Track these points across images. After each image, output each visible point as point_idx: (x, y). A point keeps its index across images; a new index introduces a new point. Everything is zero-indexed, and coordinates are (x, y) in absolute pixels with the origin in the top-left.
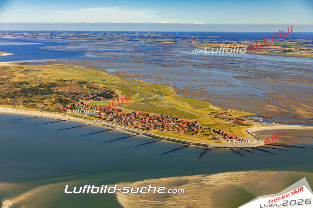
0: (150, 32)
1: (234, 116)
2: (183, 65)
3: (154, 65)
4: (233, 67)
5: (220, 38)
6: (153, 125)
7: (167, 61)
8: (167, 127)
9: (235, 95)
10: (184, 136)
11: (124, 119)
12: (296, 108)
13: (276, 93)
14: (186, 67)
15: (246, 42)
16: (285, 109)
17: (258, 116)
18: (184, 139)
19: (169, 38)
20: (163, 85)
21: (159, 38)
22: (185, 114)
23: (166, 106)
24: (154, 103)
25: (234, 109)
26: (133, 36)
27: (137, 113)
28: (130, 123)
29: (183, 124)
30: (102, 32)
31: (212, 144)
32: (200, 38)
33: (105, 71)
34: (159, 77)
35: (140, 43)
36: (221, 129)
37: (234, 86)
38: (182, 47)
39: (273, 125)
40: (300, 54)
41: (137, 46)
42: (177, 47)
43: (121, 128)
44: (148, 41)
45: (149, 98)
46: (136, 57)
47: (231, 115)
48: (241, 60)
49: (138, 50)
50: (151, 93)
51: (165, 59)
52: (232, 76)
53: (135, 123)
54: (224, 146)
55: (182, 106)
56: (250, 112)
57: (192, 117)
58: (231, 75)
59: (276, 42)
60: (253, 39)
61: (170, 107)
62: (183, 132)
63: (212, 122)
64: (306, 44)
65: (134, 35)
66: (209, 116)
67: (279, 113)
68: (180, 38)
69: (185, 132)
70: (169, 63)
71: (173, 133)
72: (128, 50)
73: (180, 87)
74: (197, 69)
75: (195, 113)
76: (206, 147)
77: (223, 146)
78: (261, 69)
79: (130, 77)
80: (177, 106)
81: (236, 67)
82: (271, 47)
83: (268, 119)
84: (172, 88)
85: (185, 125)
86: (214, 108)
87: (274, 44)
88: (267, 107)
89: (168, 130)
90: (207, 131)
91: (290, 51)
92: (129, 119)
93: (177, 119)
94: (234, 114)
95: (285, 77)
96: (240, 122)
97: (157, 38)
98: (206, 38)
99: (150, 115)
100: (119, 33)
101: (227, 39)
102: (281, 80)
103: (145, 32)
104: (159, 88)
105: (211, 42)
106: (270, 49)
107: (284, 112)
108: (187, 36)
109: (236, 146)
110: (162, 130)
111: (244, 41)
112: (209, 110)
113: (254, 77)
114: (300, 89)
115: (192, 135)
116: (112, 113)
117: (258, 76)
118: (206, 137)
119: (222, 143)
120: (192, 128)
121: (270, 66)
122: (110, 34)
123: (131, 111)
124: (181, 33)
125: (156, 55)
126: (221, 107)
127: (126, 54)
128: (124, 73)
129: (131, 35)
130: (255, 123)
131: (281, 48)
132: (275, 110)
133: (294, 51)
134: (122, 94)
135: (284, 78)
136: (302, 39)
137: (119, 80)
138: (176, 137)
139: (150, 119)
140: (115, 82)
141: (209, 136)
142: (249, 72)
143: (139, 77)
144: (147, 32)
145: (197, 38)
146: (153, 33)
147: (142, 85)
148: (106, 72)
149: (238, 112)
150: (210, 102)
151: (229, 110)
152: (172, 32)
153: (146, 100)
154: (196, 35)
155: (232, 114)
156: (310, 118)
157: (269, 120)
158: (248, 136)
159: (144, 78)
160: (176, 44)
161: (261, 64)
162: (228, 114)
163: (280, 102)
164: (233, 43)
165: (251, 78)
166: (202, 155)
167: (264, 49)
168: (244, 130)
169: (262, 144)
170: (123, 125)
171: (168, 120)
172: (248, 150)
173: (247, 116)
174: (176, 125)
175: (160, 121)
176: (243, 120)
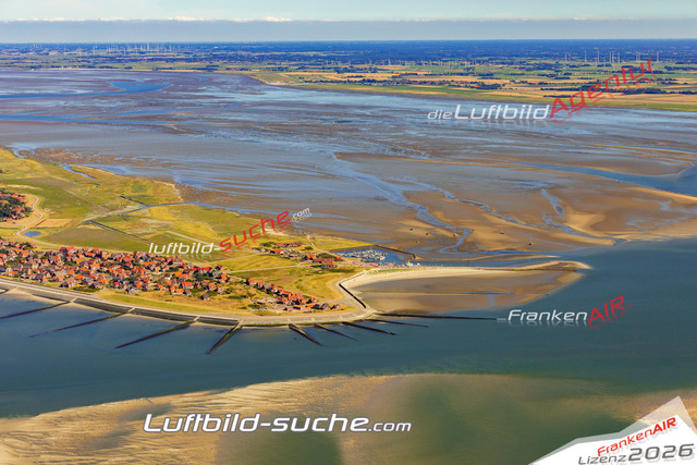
0: (145, 45)
1: (317, 250)
2: (217, 128)
4: (344, 130)
5: (328, 58)
6: (106, 279)
7: (176, 120)
8: (141, 283)
10: (181, 301)
11: (35, 267)
12: (473, 227)
13: (435, 191)
14: (224, 133)
15: (390, 67)
16: (448, 230)
17: (376, 248)
18: (180, 309)
19: (194, 60)
20: (152, 179)
21: (167, 61)
23: (150, 230)
24: (122, 226)
25: (321, 234)
26: (99, 57)
27: (72, 252)
28: (49, 275)
29: (184, 273)
30: (17, 45)
31: (246, 317)
32: (275, 58)
33: (7, 149)
34: (147, 159)
35: (117, 74)
36: (277, 284)
37: (334, 177)
38: (223, 83)
39: (408, 269)
40: (518, 94)
41: (104, 81)
42: (210, 82)
43: (23, 289)
44: (136, 67)
45: (110, 213)
46: (98, 109)
47: (310, 248)
48: (367, 112)
50: (119, 201)
52: (336, 154)
53: (61, 275)
54: (277, 322)
55: (192, 231)
56: (358, 240)
58: (332, 150)
59: (467, 65)
60: (410, 59)
61: (161, 233)
62: (180, 292)
63: (258, 266)
64: (539, 69)
65: (102, 53)
66: (255, 251)
67: (430, 240)
68: (224, 58)
69: (185, 293)
70: (183, 123)
71: (154, 296)
72: (80, 92)
74: (251, 138)
76: (230, 327)
77: (272, 323)
78: (413, 133)
79: (71, 161)
80: (179, 230)
81: (352, 130)
82: (449, 79)
84: (176, 187)
85: (190, 276)
86: (273, 232)
87: (462, 71)
88: (405, 226)
89: (144, 289)
90: (240, 289)
91: (495, 87)
92: (47, 266)
93: (170, 263)
94: (319, 246)
95: (468, 154)
96: (329, 263)
97: (161, 60)
98: (291, 59)
99: (105, 256)
100: (61, 48)
101: (344, 60)
102: (455, 160)
103: (132, 46)
104: (141, 188)
105: (303, 68)
106: (448, 82)
107: (444, 238)
108: (244, 53)
109: (304, 322)
110: (127, 290)
111: (387, 63)
113: (391, 153)
114: (496, 181)
115: (202, 298)
116: (7, 253)
117: (400, 150)
118: (236, 302)
119: (275, 314)
120: (205, 282)
122: (38, 52)
123: (55, 247)
124: (230, 47)
125: (151, 105)
126: (290, 228)
127: (71, 103)
128: (56, 152)
129: (94, 53)
130: (365, 265)
131: (475, 79)
132: (422, 233)
133: (506, 87)
134: (43, 206)
135: (464, 154)
136: (534, 57)
137: (40, 170)
138: (161, 305)
139: (102, 265)
140: (29, 176)
141: (244, 300)
142: (381, 142)
143: (94, 161)
144: (139, 45)
145: (267, 58)
146: (153, 46)
147: (98, 181)
148: (10, 149)
149: (330, 239)
151: (308, 237)
152: (204, 45)
153: (102, 219)
154: (266, 50)
155: (313, 246)
156: (503, 248)
157: (402, 257)
158: (341, 297)
159: (106, 163)
160: (210, 75)
161: (417, 120)
162: (303, 247)
163: (439, 214)
164: (359, 69)
165: (382, 156)
166: (217, 345)
167: (433, 83)
168: (334, 283)
169: (369, 313)
170: (29, 281)
171: (147, 264)
172: (332, 330)
173: (350, 250)
174: (167, 275)
175: (126, 268)
176: (336, 259)
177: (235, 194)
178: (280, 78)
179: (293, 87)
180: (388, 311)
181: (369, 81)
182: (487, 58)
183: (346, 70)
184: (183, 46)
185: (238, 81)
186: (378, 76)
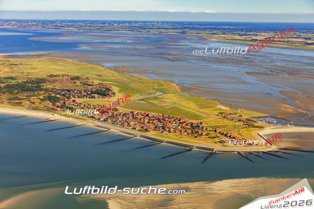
0: (154, 22)
1: (245, 117)
2: (191, 59)
3: (158, 59)
4: (247, 62)
5: (234, 29)
6: (152, 126)
7: (172, 55)
8: (168, 129)
9: (246, 93)
10: (187, 138)
11: (120, 119)
14: (194, 62)
15: (263, 34)
16: (303, 110)
17: (271, 117)
18: (187, 142)
19: (176, 29)
20: (166, 81)
21: (165, 29)
22: (190, 114)
23: (168, 105)
24: (155, 102)
25: (245, 109)
27: (135, 113)
28: (127, 123)
29: (186, 125)
30: (100, 21)
31: (218, 147)
32: (211, 29)
33: (101, 66)
35: (143, 34)
36: (229, 132)
37: (246, 83)
38: (190, 39)
39: (288, 127)
42: (184, 39)
43: (116, 129)
44: (152, 31)
45: (149, 96)
46: (138, 49)
47: (241, 116)
49: (139, 42)
50: (152, 91)
51: (170, 52)
52: (245, 72)
53: (132, 123)
54: (232, 150)
55: (186, 105)
56: (262, 113)
57: (196, 117)
58: (243, 71)
59: (298, 34)
60: (271, 31)
61: (173, 106)
62: (186, 134)
63: (219, 123)
65: (136, 25)
66: (216, 116)
67: (295, 114)
68: (189, 28)
69: (188, 134)
70: (175, 56)
71: (174, 135)
73: (185, 84)
74: (206, 64)
75: (201, 113)
76: (210, 151)
77: (230, 150)
78: (279, 64)
79: (130, 72)
80: (181, 105)
81: (251, 62)
82: (291, 40)
83: (283, 120)
84: (177, 85)
85: (189, 127)
86: (223, 107)
87: (295, 36)
88: (283, 107)
89: (170, 132)
90: (212, 134)
91: (312, 44)
92: (125, 119)
93: (179, 120)
94: (245, 115)
96: (251, 123)
97: (162, 28)
98: (218, 29)
99: (150, 115)
100: (119, 22)
101: (242, 30)
103: (149, 22)
104: (161, 85)
105: (224, 33)
107: (302, 113)
108: (197, 26)
109: (244, 151)
110: (162, 132)
111: (261, 32)
112: (217, 110)
113: (270, 73)
115: (196, 137)
116: (108, 112)
118: (211, 140)
119: (230, 147)
120: (196, 130)
121: (289, 61)
122: (109, 24)
123: (128, 111)
124: (190, 23)
125: (160, 48)
126: (230, 106)
127: (126, 46)
128: (123, 68)
129: (133, 25)
130: (268, 125)
131: (302, 40)
132: (292, 111)
134: (120, 92)
135: (304, 74)
137: (116, 76)
138: (178, 140)
139: (149, 120)
140: (112, 78)
141: (215, 139)
143: (139, 72)
144: (152, 22)
145: (208, 29)
146: (158, 22)
147: (142, 81)
148: (103, 66)
149: (249, 112)
150: (219, 101)
151: (239, 110)
152: (179, 22)
153: (146, 99)
154: (206, 25)
157: (284, 122)
158: (259, 139)
159: (145, 73)
160: (183, 35)
161: (279, 58)
162: (238, 115)
163: (298, 102)
164: (249, 34)
166: (206, 159)
167: (283, 41)
168: (255, 133)
169: (274, 148)
170: (118, 125)
171: (169, 120)
172: (258, 155)
173: (260, 117)
174: (179, 126)
175: (160, 122)
176: (254, 122)
177: (203, 89)
178: (215, 38)
179: (221, 42)
180: (282, 147)
181: (255, 40)
182: (306, 31)
183: (243, 35)
184: (170, 22)
185: (196, 39)
186: (258, 38)
